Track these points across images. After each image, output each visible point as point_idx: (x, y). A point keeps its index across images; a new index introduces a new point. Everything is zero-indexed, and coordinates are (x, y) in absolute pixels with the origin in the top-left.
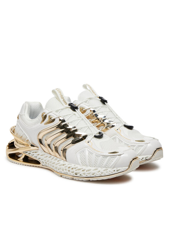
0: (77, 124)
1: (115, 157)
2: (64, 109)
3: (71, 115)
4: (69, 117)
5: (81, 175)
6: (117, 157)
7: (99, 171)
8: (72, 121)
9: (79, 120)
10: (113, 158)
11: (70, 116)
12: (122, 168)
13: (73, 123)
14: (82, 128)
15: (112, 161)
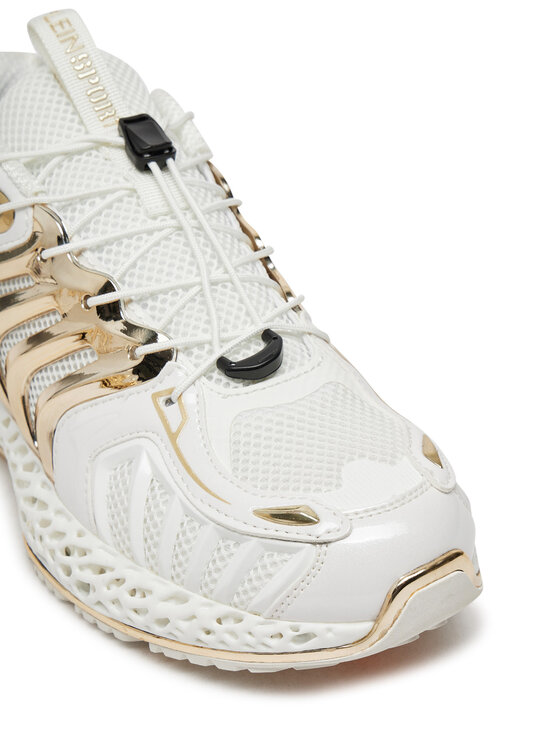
0: (134, 265)
1: (291, 552)
2: (80, 152)
3: (110, 198)
4: (96, 209)
5: (99, 603)
6: (299, 549)
7: (194, 617)
8: (108, 243)
9: (150, 232)
10: (281, 551)
11: (100, 203)
12: (329, 630)
13: (110, 251)
14: (153, 296)
15: (270, 576)
